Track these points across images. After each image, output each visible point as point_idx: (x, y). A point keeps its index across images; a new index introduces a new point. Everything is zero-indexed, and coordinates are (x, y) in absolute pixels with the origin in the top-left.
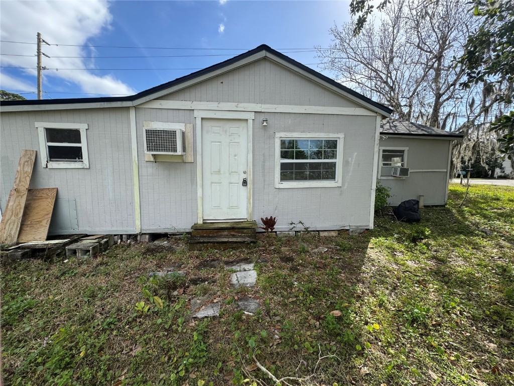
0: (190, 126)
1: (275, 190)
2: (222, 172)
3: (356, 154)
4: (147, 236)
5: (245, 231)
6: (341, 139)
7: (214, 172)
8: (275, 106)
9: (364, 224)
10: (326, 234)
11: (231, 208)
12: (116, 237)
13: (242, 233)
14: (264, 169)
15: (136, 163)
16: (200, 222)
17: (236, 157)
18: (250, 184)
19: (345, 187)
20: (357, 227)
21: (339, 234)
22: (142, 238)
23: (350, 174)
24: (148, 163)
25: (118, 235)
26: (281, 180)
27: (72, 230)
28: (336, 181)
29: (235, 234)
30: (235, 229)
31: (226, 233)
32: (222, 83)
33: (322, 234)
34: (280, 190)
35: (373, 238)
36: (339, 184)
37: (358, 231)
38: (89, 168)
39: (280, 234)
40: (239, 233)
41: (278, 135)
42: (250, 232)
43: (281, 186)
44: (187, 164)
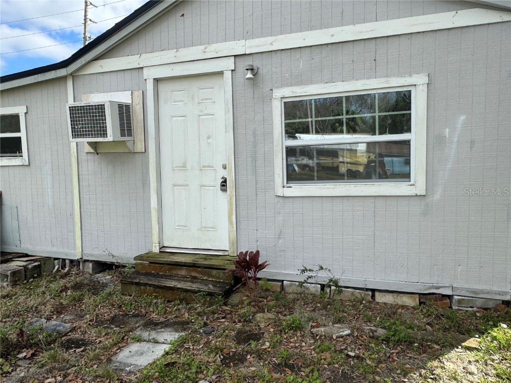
0: (138, 94)
1: (278, 199)
2: (189, 167)
3: (463, 118)
4: (91, 265)
5: (214, 272)
6: (420, 88)
7: (176, 167)
8: (270, 39)
9: (495, 288)
10: (389, 299)
11: (203, 229)
12: (56, 261)
13: (210, 275)
14: (254, 159)
15: (75, 156)
16: (156, 250)
17: (209, 141)
18: (230, 187)
19: (437, 196)
20: (475, 292)
21: (420, 303)
22: (85, 267)
23: (449, 166)
24: (88, 154)
25: (60, 259)
26: (288, 180)
27: (14, 247)
28: (412, 182)
29: (197, 275)
30: (199, 267)
31: (183, 272)
32: (183, 15)
33: (380, 298)
34: (287, 200)
35: (505, 326)
36: (420, 189)
37: (479, 303)
38: (29, 165)
39: (291, 285)
40: (204, 274)
41: (278, 93)
42: (221, 274)
43: (288, 192)
44: (137, 155)
